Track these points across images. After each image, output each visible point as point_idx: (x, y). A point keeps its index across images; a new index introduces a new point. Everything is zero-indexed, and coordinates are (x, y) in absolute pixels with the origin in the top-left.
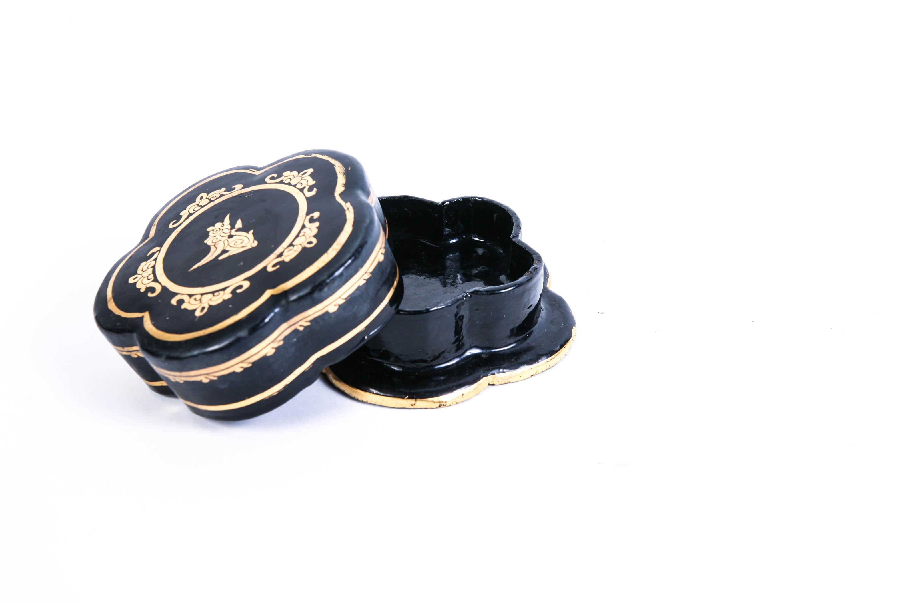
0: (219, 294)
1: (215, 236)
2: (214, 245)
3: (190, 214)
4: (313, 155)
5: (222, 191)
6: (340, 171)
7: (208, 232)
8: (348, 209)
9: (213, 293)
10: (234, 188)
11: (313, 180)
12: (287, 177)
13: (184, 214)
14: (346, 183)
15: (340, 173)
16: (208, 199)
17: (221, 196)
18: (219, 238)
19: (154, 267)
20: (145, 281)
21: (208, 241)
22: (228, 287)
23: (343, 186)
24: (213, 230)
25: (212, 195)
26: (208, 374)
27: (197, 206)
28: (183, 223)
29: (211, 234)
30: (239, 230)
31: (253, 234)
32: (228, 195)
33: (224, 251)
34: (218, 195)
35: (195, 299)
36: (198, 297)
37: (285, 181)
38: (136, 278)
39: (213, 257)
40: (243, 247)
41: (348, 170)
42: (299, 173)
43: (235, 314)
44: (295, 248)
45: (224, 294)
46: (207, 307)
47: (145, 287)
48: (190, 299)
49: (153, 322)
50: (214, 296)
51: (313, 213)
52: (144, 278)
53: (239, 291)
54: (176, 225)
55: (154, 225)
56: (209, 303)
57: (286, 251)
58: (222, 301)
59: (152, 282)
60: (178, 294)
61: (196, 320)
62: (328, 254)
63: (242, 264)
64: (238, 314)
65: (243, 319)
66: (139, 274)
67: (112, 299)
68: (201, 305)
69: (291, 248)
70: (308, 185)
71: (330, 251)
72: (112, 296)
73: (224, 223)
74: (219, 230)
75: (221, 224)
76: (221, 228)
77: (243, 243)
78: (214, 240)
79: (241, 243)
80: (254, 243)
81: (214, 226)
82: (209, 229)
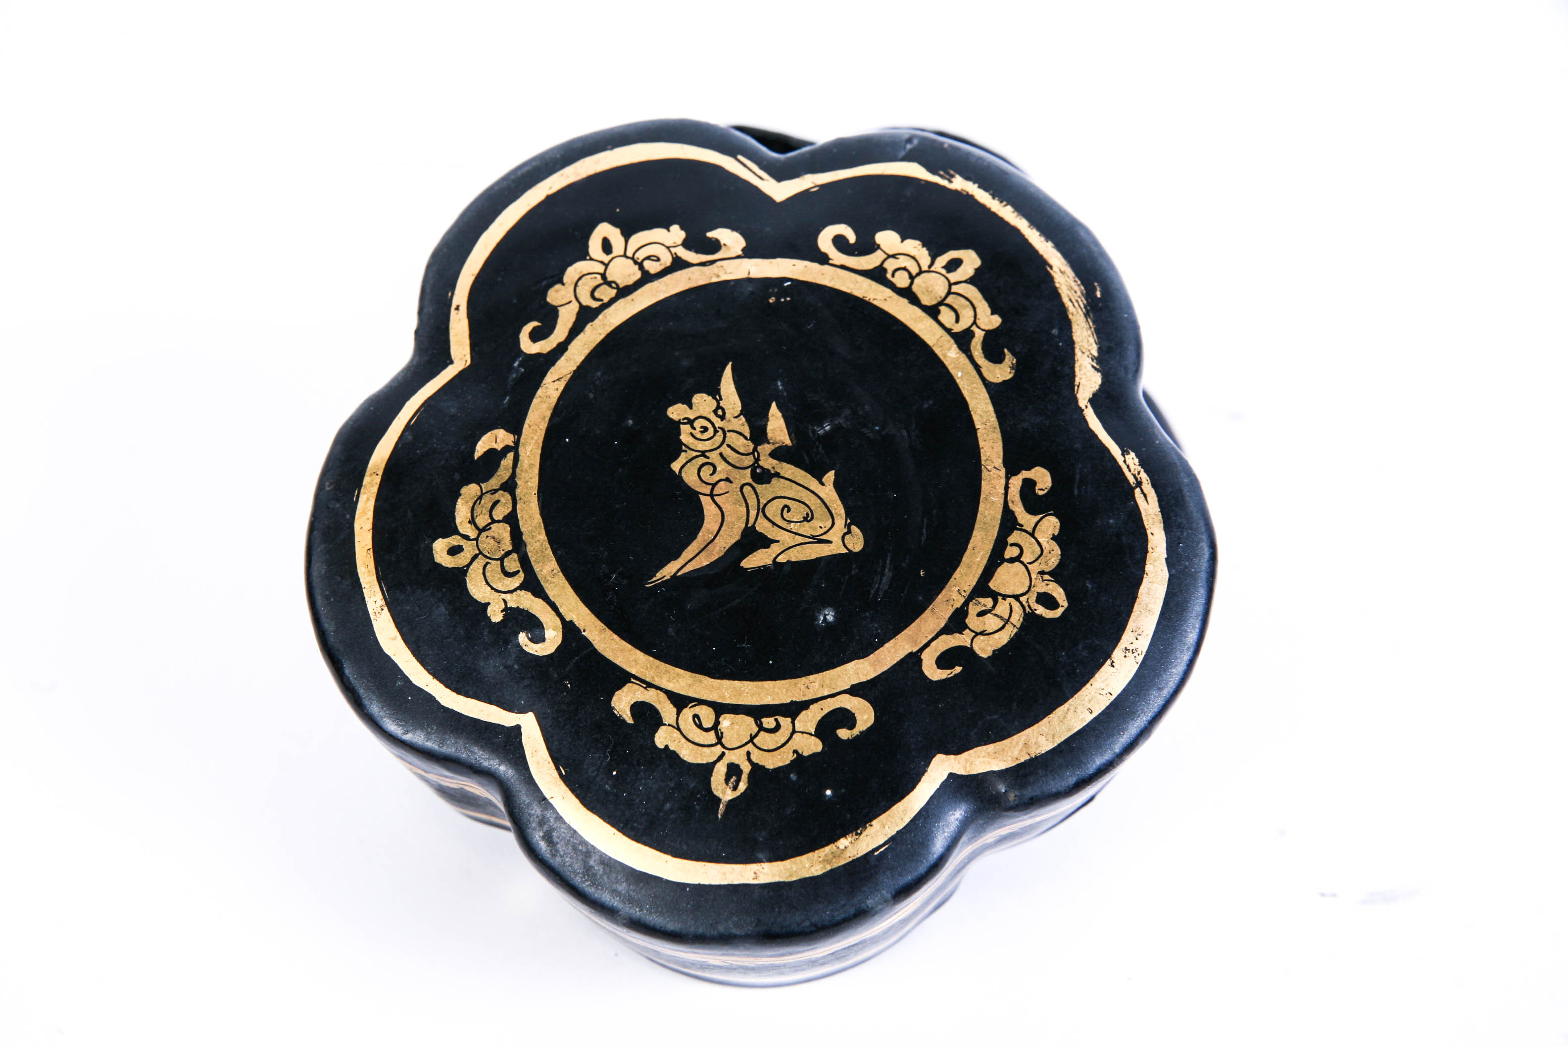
0: (778, 727)
1: (703, 454)
2: (712, 495)
3: (584, 317)
4: (957, 183)
5: (675, 236)
6: (1074, 297)
7: (676, 427)
10: (717, 246)
11: (993, 310)
12: (894, 256)
13: (564, 298)
14: (1100, 350)
15: (1072, 303)
16: (634, 260)
17: (678, 263)
18: (722, 470)
19: (513, 520)
20: (495, 574)
21: (687, 466)
22: (805, 705)
23: (1095, 364)
25: (643, 243)
27: (600, 280)
28: (570, 348)
29: (685, 434)
31: (837, 485)
32: (698, 272)
33: (751, 539)
34: (667, 260)
35: (697, 721)
37: (893, 273)
38: (459, 549)
39: (720, 549)
40: (817, 540)
41: (1097, 301)
42: (934, 256)
43: (852, 832)
44: (1002, 608)
45: (794, 732)
46: (746, 768)
47: (503, 606)
48: (678, 714)
49: (561, 768)
50: (761, 728)
51: (1029, 469)
52: (488, 563)
53: (844, 734)
54: (544, 346)
55: (457, 308)
56: (748, 754)
57: (973, 610)
58: (793, 759)
59: (521, 588)
60: (632, 680)
61: (720, 816)
62: (1113, 666)
63: (830, 618)
64: (861, 833)
65: (876, 854)
66: (466, 537)
67: (386, 609)
68: (723, 754)
69: (989, 602)
70: (978, 327)
71: (1117, 654)
72: (382, 597)
73: (722, 404)
74: (711, 431)
75: (714, 404)
76: (718, 423)
77: (812, 518)
78: (706, 472)
79: (806, 519)
80: (849, 532)
81: (690, 406)
82: (676, 412)
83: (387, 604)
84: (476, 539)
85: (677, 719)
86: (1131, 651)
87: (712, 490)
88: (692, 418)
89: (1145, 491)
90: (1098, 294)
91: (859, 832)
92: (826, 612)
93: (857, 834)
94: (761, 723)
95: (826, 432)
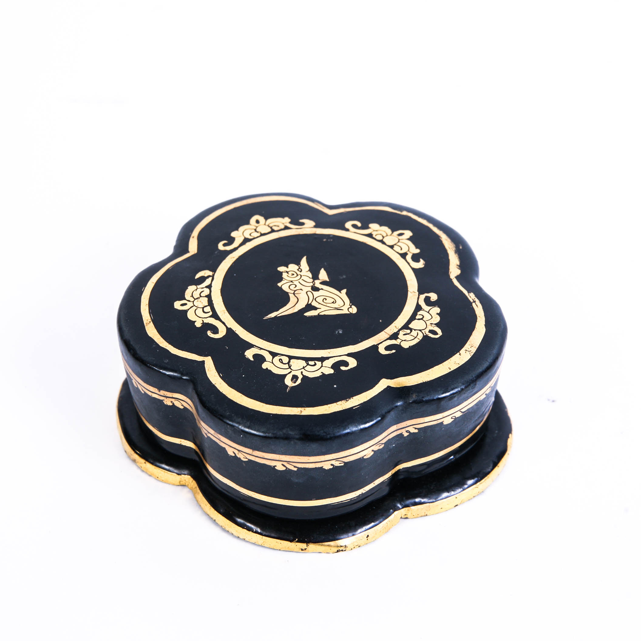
0: (315, 364)
1: (292, 281)
2: (294, 294)
3: (246, 241)
4: (405, 213)
5: (287, 220)
6: (451, 247)
7: (281, 273)
8: (474, 302)
9: (307, 360)
10: (303, 224)
11: (417, 248)
12: (377, 231)
13: (238, 235)
14: (460, 263)
15: (449, 248)
16: (268, 226)
17: (286, 228)
18: (299, 286)
19: (209, 297)
20: (200, 312)
21: (284, 285)
22: (328, 358)
23: (458, 267)
24: (287, 272)
25: (273, 221)
26: (288, 462)
27: (254, 231)
28: (240, 249)
29: (285, 275)
30: (324, 283)
31: (347, 293)
32: (295, 231)
33: (309, 307)
34: (282, 227)
35: (281, 361)
36: (286, 360)
37: (376, 235)
38: (185, 304)
39: (296, 310)
40: (337, 309)
41: (460, 249)
42: (393, 231)
43: (344, 400)
44: (414, 333)
45: (322, 366)
46: (300, 377)
47: (202, 322)
48: (273, 358)
49: (221, 374)
50: (308, 364)
51: (428, 293)
52: (197, 309)
53: (343, 368)
54: (228, 248)
55: (193, 237)
56: (302, 372)
57: (401, 333)
58: (321, 375)
59: (210, 317)
60: (254, 347)
61: (287, 391)
62: (460, 355)
63: (341, 332)
64: (348, 400)
65: (354, 408)
66: (189, 301)
67: (152, 322)
68: (291, 372)
69: (409, 331)
70: (410, 252)
71: (462, 351)
72: (150, 318)
73: (301, 268)
74: (295, 275)
75: (298, 267)
76: (299, 273)
77: (335, 303)
78: (292, 287)
79: (333, 303)
80: (351, 307)
81: (288, 267)
82: (281, 269)
83: (152, 321)
84: (193, 302)
85: (272, 360)
86: (468, 351)
87: (294, 292)
88: (288, 271)
89: (477, 304)
90: (461, 248)
91: (347, 400)
92: (339, 330)
93: (346, 401)
94: (308, 363)
95: (344, 278)
